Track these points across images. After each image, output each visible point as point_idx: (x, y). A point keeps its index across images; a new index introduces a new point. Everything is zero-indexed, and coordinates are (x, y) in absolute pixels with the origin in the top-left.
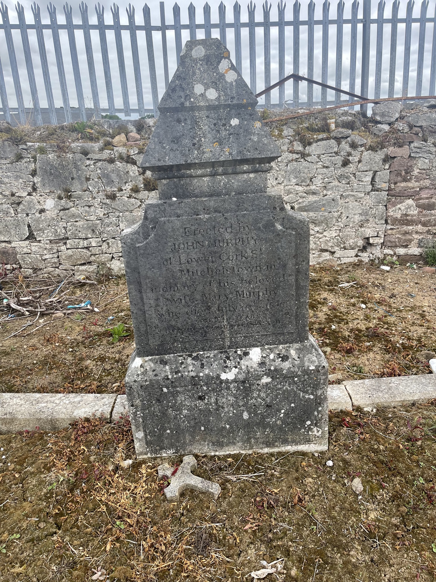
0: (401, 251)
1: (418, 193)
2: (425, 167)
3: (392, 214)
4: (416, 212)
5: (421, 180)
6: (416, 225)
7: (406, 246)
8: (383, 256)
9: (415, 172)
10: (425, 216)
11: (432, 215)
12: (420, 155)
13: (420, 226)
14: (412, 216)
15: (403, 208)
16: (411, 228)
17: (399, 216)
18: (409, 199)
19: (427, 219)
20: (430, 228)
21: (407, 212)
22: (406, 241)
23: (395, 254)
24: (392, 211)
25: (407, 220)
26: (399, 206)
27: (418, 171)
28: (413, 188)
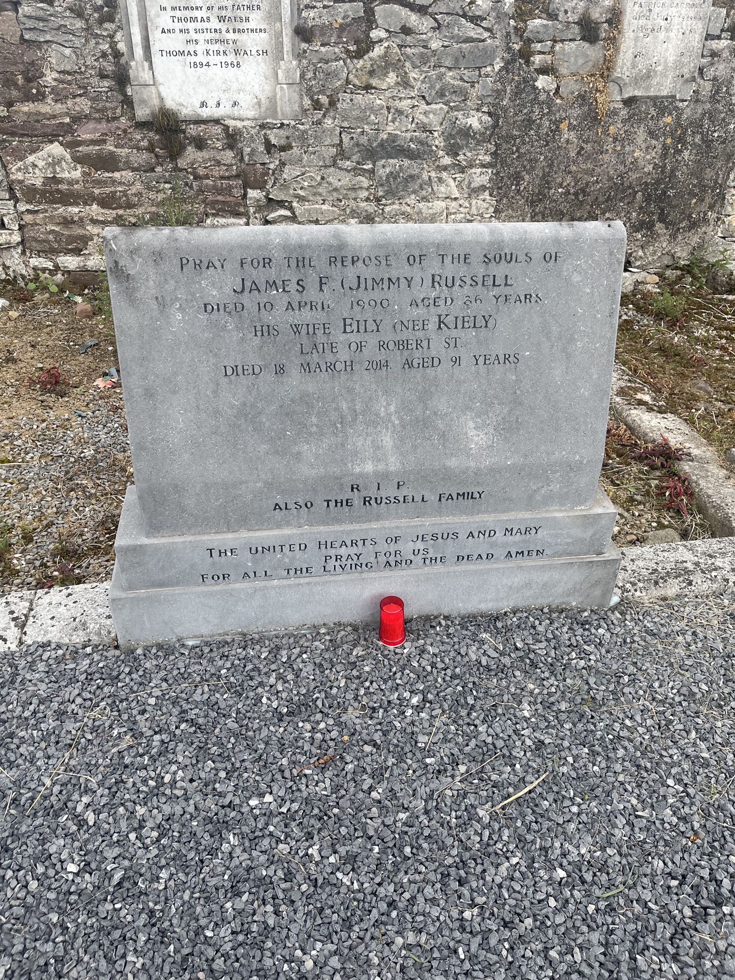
0: (71, 262)
1: (68, 129)
2: (68, 68)
3: (20, 176)
4: (77, 174)
5: (66, 97)
6: (86, 204)
7: (77, 252)
8: (31, 272)
9: (49, 79)
10: (99, 183)
11: (113, 182)
12: (48, 37)
13: (95, 206)
14: (71, 182)
15: (41, 164)
16: (76, 210)
17: (38, 182)
18: (51, 142)
19: (108, 190)
20: (121, 212)
21: (55, 172)
22: (71, 239)
23: (57, 268)
24: (19, 169)
25: (58, 191)
26: (31, 158)
27: (55, 75)
28: (54, 117)
